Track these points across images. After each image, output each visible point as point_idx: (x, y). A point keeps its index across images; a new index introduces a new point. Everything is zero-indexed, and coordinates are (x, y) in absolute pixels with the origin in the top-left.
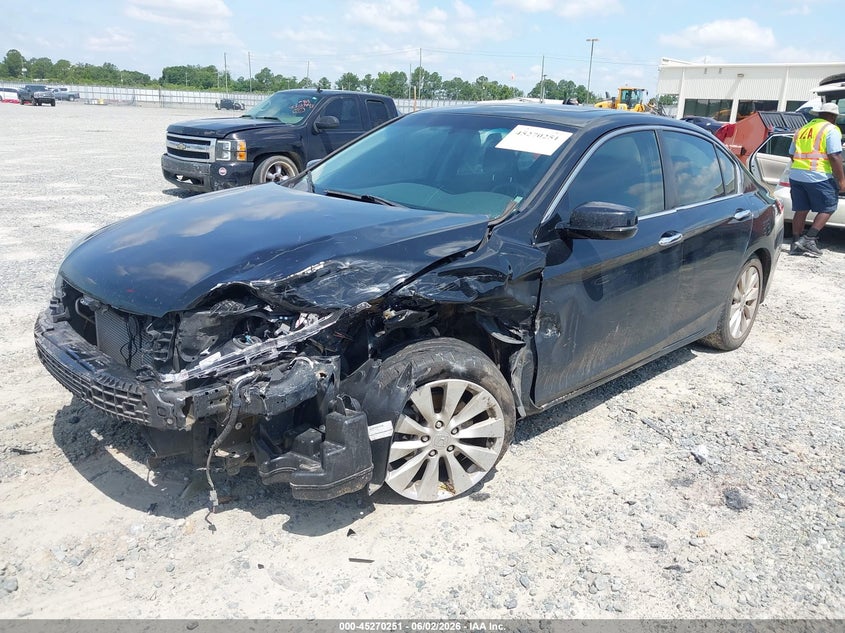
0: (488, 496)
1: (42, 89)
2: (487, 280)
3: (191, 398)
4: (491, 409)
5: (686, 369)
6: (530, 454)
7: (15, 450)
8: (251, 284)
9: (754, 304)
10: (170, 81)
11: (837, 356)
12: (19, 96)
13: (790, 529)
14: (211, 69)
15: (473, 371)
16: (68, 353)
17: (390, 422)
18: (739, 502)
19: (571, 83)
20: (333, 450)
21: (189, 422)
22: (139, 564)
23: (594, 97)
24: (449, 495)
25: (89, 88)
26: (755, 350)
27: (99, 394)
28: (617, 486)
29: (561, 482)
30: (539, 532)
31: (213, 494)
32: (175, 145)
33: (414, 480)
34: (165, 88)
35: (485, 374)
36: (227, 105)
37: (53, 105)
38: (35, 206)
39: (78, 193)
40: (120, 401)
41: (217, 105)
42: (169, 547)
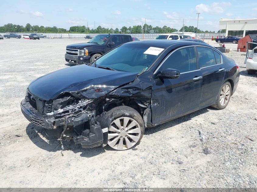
0: (137, 149)
1: (36, 35)
2: (135, 90)
3: (55, 121)
4: (137, 125)
5: (206, 115)
6: (152, 138)
7: (16, 136)
8: (70, 92)
9: (229, 96)
10: (72, 31)
11: (254, 111)
12: (29, 37)
13: (220, 159)
14: (84, 27)
15: (131, 115)
16: (27, 110)
17: (107, 128)
18: (207, 152)
19: (193, 27)
20: (92, 135)
21: (55, 127)
22: (43, 164)
23: (200, 31)
24: (126, 148)
25: (49, 34)
26: (229, 109)
27: (34, 120)
28: (174, 147)
29: (158, 146)
30: (148, 159)
31: (62, 146)
32: (68, 51)
33: (116, 144)
34: (70, 33)
35: (134, 116)
36: (88, 37)
37: (39, 39)
38: (30, 70)
39: (42, 66)
40: (38, 122)
41: (85, 38)
42: (51, 160)
